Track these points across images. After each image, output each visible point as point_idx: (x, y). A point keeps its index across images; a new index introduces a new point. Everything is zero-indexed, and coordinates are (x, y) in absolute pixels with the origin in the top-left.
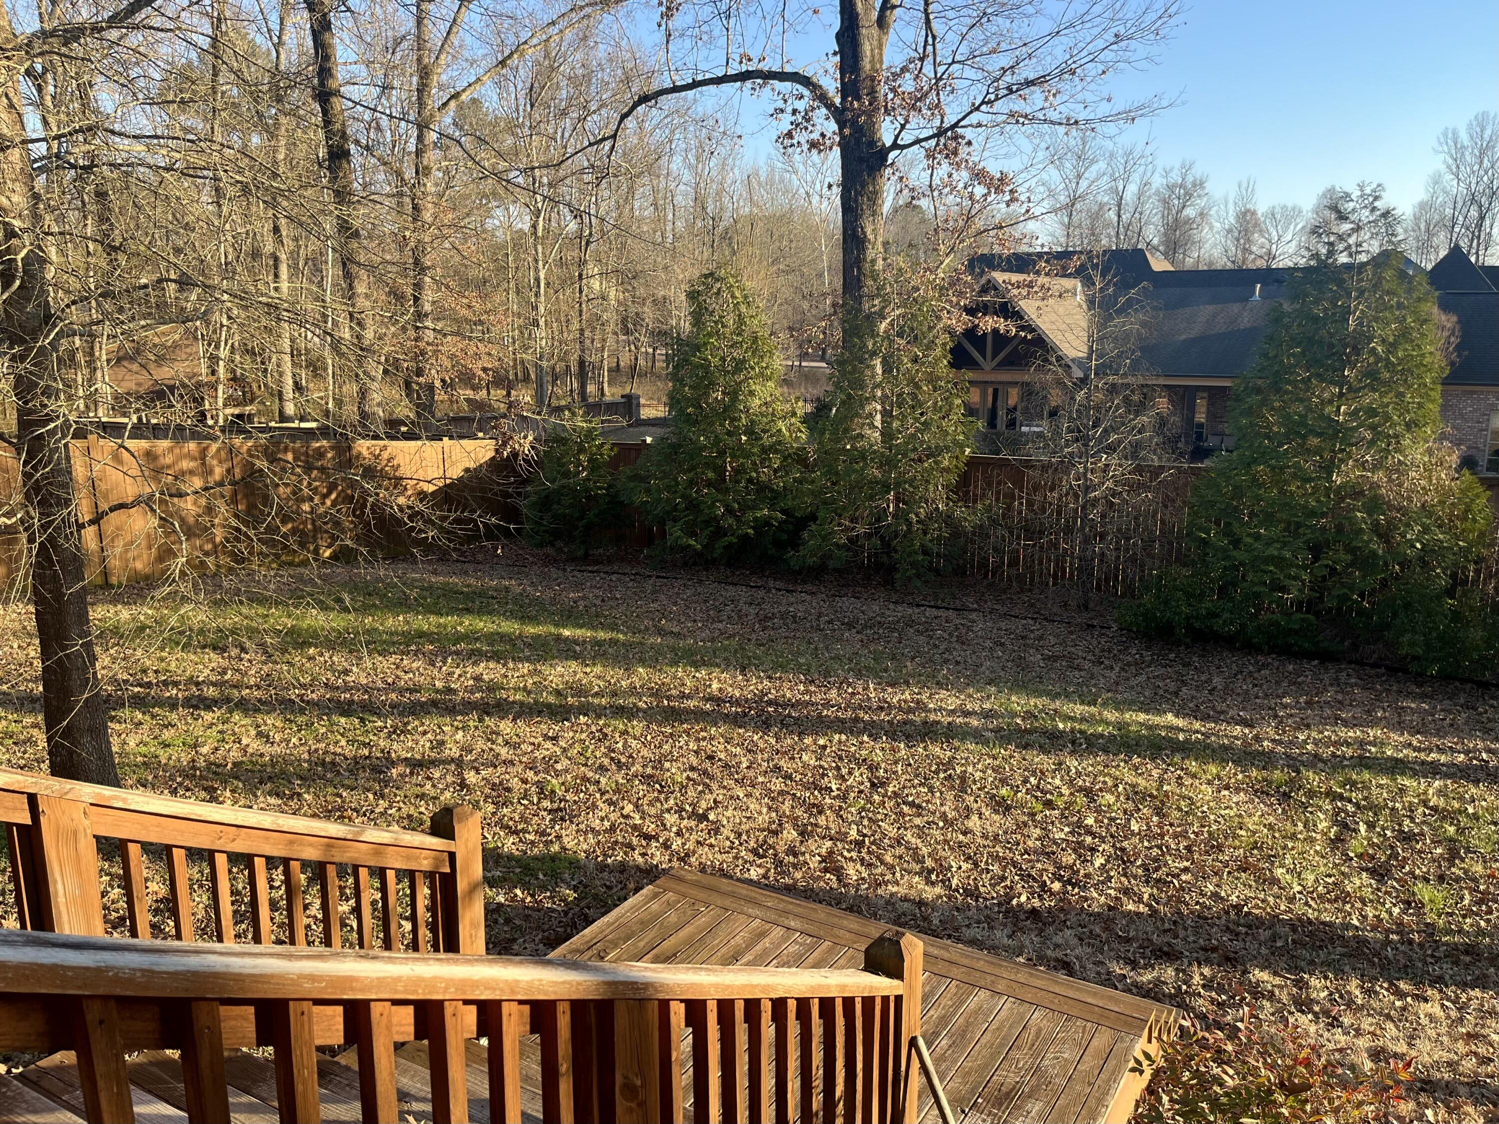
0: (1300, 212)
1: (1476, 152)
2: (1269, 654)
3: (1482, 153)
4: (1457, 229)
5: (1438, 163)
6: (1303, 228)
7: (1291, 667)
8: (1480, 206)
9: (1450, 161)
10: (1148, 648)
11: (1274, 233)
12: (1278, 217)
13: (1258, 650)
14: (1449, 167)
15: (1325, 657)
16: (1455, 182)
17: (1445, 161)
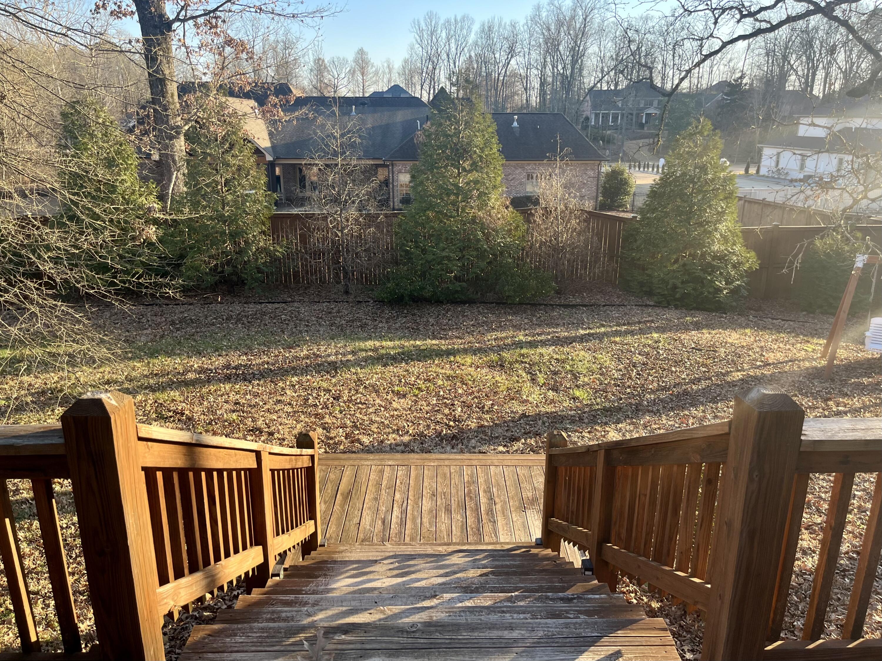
0: (347, 61)
1: (429, 32)
2: (447, 304)
3: (432, 34)
4: (424, 75)
5: (411, 38)
6: (350, 70)
7: (459, 309)
8: (433, 62)
9: (418, 37)
10: (393, 309)
11: (335, 73)
12: (336, 63)
13: (442, 302)
14: (417, 40)
15: (471, 302)
16: (421, 49)
17: (415, 37)
